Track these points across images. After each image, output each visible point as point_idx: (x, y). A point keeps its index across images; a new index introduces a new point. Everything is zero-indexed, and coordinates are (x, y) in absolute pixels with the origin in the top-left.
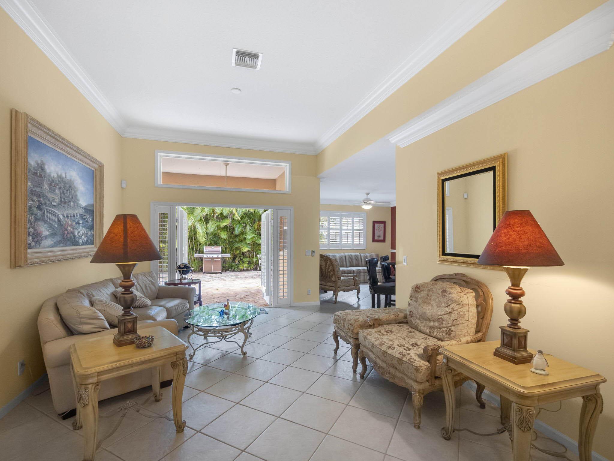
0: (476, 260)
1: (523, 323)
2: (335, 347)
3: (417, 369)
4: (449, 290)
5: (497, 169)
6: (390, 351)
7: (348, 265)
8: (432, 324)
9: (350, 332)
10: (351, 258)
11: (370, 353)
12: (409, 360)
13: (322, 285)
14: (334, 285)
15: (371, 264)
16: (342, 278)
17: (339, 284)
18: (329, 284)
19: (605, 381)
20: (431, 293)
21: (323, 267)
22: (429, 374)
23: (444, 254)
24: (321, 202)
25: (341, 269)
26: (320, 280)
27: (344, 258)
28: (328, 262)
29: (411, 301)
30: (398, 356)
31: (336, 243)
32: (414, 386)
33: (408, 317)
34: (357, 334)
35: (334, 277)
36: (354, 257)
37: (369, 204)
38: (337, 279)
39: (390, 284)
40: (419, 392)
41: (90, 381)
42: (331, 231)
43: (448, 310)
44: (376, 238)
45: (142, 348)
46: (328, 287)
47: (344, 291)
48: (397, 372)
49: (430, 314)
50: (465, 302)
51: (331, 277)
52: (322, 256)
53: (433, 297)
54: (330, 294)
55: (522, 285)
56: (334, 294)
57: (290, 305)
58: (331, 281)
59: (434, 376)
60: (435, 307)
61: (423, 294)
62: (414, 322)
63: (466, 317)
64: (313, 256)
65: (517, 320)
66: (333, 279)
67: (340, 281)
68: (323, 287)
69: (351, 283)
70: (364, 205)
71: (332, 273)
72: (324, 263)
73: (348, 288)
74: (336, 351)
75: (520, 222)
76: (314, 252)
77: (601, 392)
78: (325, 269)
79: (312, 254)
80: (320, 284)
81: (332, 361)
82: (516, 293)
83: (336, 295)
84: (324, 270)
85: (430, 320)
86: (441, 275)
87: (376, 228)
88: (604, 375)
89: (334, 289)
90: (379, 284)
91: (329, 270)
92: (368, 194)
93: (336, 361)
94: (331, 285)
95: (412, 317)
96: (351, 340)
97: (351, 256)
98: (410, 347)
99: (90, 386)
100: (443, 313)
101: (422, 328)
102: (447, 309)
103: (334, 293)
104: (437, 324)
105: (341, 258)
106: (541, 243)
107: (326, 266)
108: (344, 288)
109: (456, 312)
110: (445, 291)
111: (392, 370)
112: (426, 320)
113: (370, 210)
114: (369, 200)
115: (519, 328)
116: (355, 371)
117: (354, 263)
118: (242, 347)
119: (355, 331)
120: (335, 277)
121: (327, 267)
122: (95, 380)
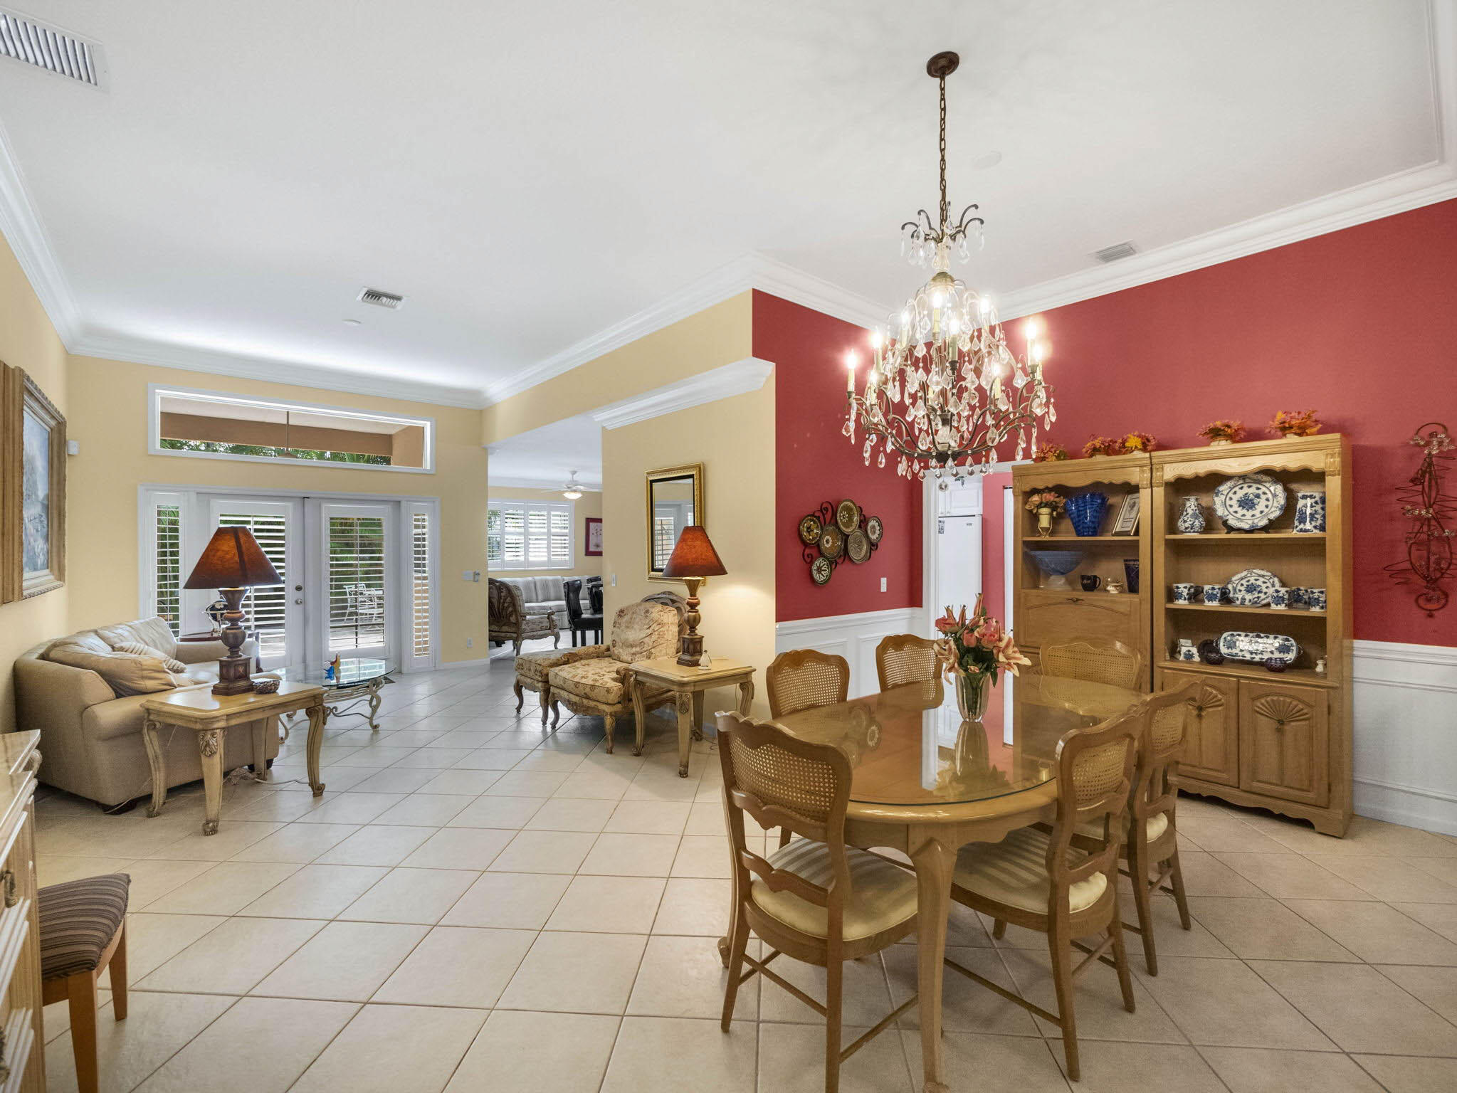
0: (660, 574)
1: (700, 630)
2: (517, 703)
3: (608, 691)
4: (651, 610)
5: (695, 478)
6: (583, 681)
7: (540, 598)
8: (634, 650)
9: (539, 674)
10: (545, 585)
11: (562, 692)
12: (601, 684)
13: (492, 631)
14: (514, 629)
15: (572, 590)
16: (528, 617)
17: (523, 627)
18: (505, 628)
19: (755, 670)
20: (634, 616)
21: (495, 601)
22: (621, 695)
23: (653, 570)
24: (490, 483)
25: (527, 605)
26: (490, 624)
27: (533, 586)
28: (504, 590)
29: (615, 629)
30: (591, 683)
31: (518, 558)
32: (606, 710)
33: (611, 646)
34: (547, 675)
35: (514, 616)
36: (550, 584)
37: (575, 491)
38: (520, 619)
39: (598, 616)
40: (611, 715)
41: (216, 726)
42: (506, 537)
43: (650, 631)
44: (592, 549)
45: (266, 693)
46: (503, 634)
47: (532, 638)
48: (590, 701)
49: (631, 640)
50: (665, 621)
51: (510, 616)
52: (492, 582)
53: (637, 620)
54: (508, 647)
55: (698, 595)
56: (514, 648)
57: (435, 667)
58: (509, 623)
59: (626, 698)
60: (638, 631)
61: (626, 618)
62: (616, 652)
63: (666, 637)
64: (477, 581)
65: (694, 628)
66: (513, 619)
67: (524, 622)
68: (494, 634)
69: (544, 624)
70: (566, 491)
71: (510, 609)
72: (495, 592)
73: (539, 633)
74: (519, 709)
75: (691, 536)
76: (478, 574)
77: (753, 681)
78: (499, 602)
79: (474, 578)
80: (490, 631)
81: (515, 720)
82: (692, 603)
83: (517, 647)
84: (496, 606)
85: (632, 646)
86: (650, 596)
87: (592, 530)
88: (754, 667)
89: (515, 635)
90: (584, 616)
91: (506, 605)
92: (574, 473)
93: (519, 720)
94: (509, 630)
95: (614, 647)
96: (540, 685)
97: (546, 581)
98: (605, 673)
99: (218, 731)
100: (645, 635)
101: (625, 657)
102: (648, 631)
103: (514, 644)
104: (638, 649)
105: (527, 585)
106: (706, 556)
107: (500, 597)
108: (532, 634)
109: (656, 633)
110: (647, 611)
111: (585, 701)
112: (628, 647)
113: (576, 501)
114: (576, 483)
115: (696, 635)
116: (544, 723)
117: (552, 595)
118: (371, 719)
119: (545, 672)
120: (516, 616)
121: (502, 601)
122: (222, 724)
